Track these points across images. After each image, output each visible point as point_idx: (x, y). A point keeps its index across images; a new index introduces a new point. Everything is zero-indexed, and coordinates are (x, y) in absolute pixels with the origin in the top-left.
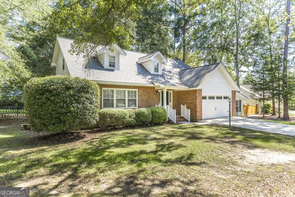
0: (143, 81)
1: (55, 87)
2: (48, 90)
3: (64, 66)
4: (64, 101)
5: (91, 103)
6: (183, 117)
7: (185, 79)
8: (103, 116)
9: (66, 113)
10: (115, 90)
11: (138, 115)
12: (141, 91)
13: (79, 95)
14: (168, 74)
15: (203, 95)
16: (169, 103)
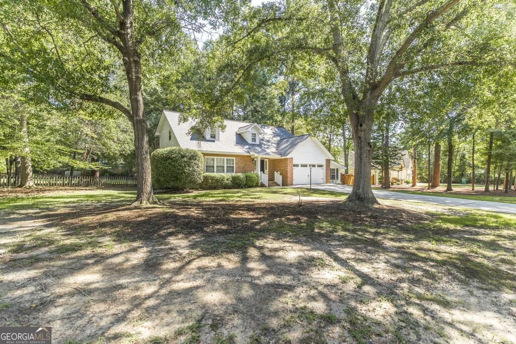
0: (240, 150)
1: (174, 156)
2: (169, 158)
3: (170, 137)
4: (180, 165)
5: (198, 167)
6: (276, 183)
7: (281, 148)
8: (206, 178)
9: (181, 173)
10: (215, 158)
11: (234, 178)
12: (238, 159)
13: (190, 161)
14: (266, 144)
15: (295, 162)
16: (265, 170)
